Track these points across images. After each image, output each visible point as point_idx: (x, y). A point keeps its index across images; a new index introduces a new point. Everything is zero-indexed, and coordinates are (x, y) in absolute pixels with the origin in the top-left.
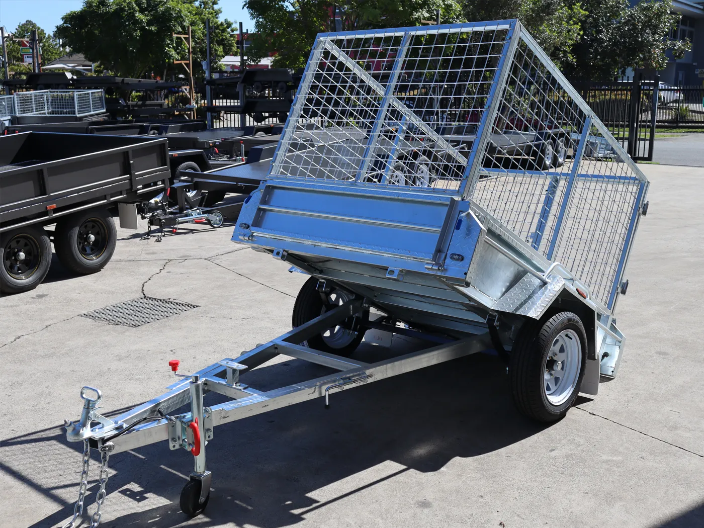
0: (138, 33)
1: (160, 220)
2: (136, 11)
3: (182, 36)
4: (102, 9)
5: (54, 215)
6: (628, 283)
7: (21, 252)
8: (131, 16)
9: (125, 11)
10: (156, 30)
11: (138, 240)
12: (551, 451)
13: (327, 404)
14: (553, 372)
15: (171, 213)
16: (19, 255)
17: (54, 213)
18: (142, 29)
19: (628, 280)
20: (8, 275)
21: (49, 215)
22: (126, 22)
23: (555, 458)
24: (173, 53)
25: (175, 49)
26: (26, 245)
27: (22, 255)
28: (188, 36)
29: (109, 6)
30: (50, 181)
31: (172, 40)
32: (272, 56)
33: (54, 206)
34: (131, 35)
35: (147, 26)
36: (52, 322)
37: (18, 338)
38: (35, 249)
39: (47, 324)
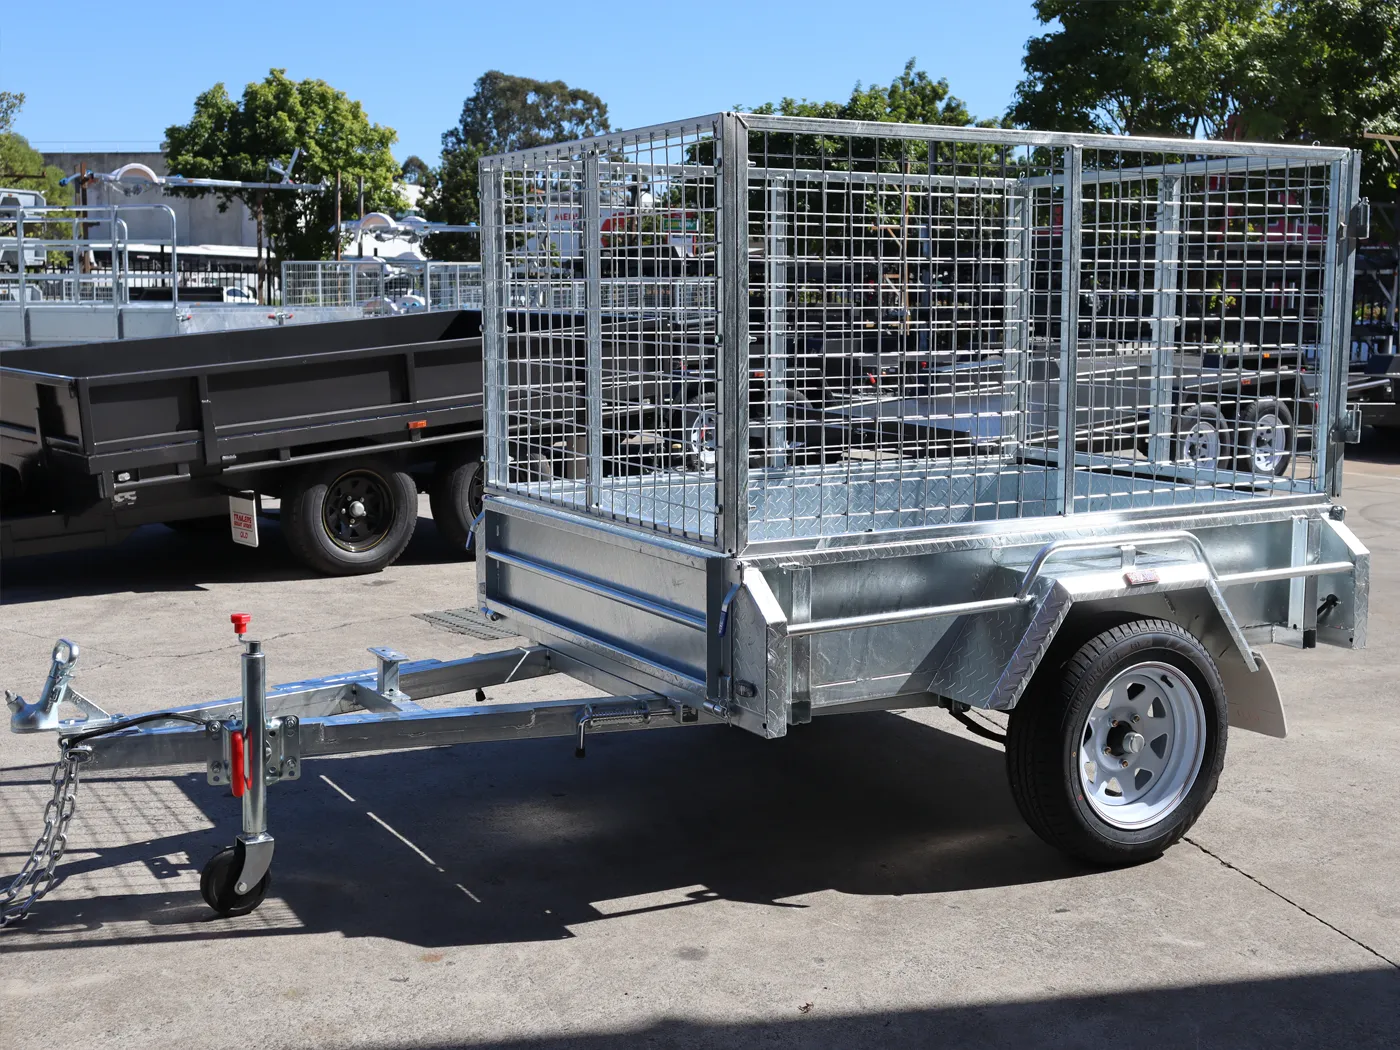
7: (359, 500)
14: (1129, 757)
16: (353, 506)
17: (424, 437)
20: (330, 541)
21: (414, 438)
26: (371, 490)
27: (359, 508)
30: (419, 376)
33: (423, 423)
36: (360, 619)
37: (282, 636)
38: (386, 501)
39: (346, 622)
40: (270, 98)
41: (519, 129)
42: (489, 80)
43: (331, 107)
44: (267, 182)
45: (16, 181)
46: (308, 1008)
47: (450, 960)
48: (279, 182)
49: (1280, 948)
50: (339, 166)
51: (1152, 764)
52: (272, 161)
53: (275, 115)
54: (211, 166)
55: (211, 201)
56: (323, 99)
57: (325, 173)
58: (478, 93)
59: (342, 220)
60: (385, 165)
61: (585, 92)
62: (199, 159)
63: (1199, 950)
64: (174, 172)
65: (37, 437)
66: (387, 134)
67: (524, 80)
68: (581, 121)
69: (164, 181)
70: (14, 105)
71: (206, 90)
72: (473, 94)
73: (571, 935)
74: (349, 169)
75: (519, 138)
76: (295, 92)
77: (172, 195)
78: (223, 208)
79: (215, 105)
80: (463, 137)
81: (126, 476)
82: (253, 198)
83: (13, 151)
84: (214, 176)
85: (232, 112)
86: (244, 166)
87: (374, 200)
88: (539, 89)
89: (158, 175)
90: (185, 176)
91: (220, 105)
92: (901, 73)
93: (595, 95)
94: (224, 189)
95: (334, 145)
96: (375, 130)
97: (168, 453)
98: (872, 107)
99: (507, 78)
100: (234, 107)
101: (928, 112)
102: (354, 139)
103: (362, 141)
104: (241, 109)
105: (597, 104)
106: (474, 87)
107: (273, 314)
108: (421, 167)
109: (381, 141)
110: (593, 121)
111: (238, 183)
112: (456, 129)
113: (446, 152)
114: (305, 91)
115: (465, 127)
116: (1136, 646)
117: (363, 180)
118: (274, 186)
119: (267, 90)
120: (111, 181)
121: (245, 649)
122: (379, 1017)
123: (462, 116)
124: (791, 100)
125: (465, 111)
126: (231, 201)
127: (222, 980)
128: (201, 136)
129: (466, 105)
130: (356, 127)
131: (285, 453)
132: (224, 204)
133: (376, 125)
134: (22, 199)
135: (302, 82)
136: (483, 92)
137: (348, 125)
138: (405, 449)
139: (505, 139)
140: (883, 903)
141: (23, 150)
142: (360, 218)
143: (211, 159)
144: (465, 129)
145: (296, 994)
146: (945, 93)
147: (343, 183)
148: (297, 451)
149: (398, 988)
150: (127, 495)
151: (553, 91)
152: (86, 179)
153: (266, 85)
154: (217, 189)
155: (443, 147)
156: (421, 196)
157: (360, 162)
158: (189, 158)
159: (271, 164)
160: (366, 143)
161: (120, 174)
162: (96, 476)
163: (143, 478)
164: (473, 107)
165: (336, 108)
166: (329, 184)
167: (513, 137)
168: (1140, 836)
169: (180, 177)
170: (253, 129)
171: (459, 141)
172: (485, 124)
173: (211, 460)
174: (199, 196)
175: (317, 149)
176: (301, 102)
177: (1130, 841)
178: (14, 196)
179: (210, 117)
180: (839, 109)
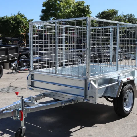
1: (16, 69)
2: (12, 21)
3: (23, 27)
4: (3, 20)
8: (10, 22)
10: (16, 25)
11: (9, 74)
12: (126, 123)
14: (125, 102)
15: (18, 67)
18: (13, 25)
23: (127, 125)
24: (21, 31)
25: (21, 30)
31: (20, 28)
34: (10, 27)
73: (72, 135)
92: (18, 13)
146: (24, 16)
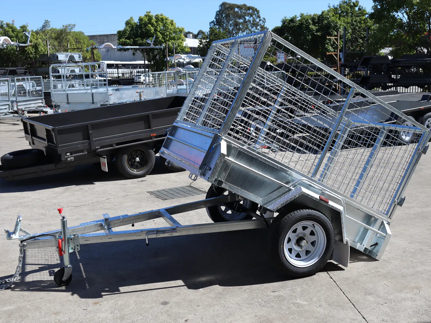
0: (310, 37)
2: (311, 24)
3: (333, 38)
4: (292, 24)
5: (155, 139)
6: (405, 199)
7: (138, 157)
8: (307, 27)
9: (304, 24)
10: (321, 35)
12: (273, 292)
13: (147, 243)
16: (136, 159)
17: (155, 138)
18: (313, 35)
19: (405, 197)
20: (129, 169)
21: (152, 139)
22: (304, 31)
24: (330, 48)
25: (332, 46)
26: (141, 154)
27: (138, 159)
28: (337, 38)
29: (295, 22)
30: (153, 122)
32: (389, 47)
33: (155, 134)
34: (306, 38)
35: (315, 33)
36: (132, 193)
37: (107, 199)
38: (146, 157)
39: (128, 194)
40: (146, 20)
41: (233, 20)
42: (223, 5)
43: (165, 22)
44: (146, 46)
45: (74, 50)
46: (58, 317)
47: (101, 304)
48: (150, 46)
49: (329, 305)
50: (167, 40)
51: (311, 248)
52: (147, 40)
53: (147, 26)
54: (130, 42)
55: (131, 52)
56: (162, 19)
57: (163, 42)
58: (220, 9)
59: (168, 56)
60: (181, 39)
61: (252, 7)
62: (126, 40)
63: (305, 305)
64: (119, 44)
65: (46, 143)
66: (181, 29)
67: (233, 4)
68: (252, 16)
69: (116, 48)
70: (72, 28)
71: (128, 19)
72: (218, 10)
74: (170, 41)
75: (233, 23)
76: (154, 18)
77: (119, 51)
78: (134, 54)
79: (131, 24)
80: (216, 23)
81: (68, 154)
82: (142, 51)
83: (80, 36)
84: (131, 45)
85: (136, 25)
86: (139, 42)
87: (178, 50)
88: (238, 7)
89: (114, 46)
90: (122, 46)
91: (132, 23)
93: (255, 8)
94: (134, 49)
95: (166, 34)
96: (178, 28)
97: (80, 147)
98: (328, 15)
99: (228, 4)
100: (136, 23)
101: (352, 11)
102: (171, 31)
103: (174, 32)
104: (138, 24)
105: (256, 10)
106: (219, 7)
107: (138, 91)
108: (203, 33)
109: (180, 31)
110: (255, 16)
111: (138, 47)
112: (214, 21)
113: (211, 28)
114: (157, 17)
115: (216, 20)
116: (302, 216)
117: (174, 44)
118: (148, 47)
119: (145, 18)
120: (101, 48)
121: (61, 218)
122: (75, 320)
123: (215, 16)
124: (303, 14)
125: (216, 15)
126: (137, 52)
127: (41, 309)
128: (126, 33)
129: (217, 13)
130: (172, 28)
131: (114, 145)
132: (134, 53)
133: (178, 27)
134: (75, 56)
135: (156, 15)
136: (222, 9)
137: (170, 27)
138: (150, 142)
139: (229, 23)
140: (225, 288)
141: (83, 36)
142: (174, 55)
143: (129, 40)
144: (216, 21)
145: (57, 313)
146: (358, 4)
147: (168, 45)
148: (117, 144)
149: (83, 312)
150: (71, 158)
151: (243, 7)
152: (94, 48)
153: (145, 16)
154: (132, 49)
155: (210, 26)
156: (199, 44)
157: (174, 39)
158: (124, 40)
159: (147, 41)
160: (175, 32)
161: (103, 46)
162: (60, 154)
163: (74, 154)
164: (219, 14)
165: (166, 22)
166: (164, 46)
167: (231, 22)
168: (305, 269)
169: (121, 46)
170: (142, 30)
171: (215, 25)
172: (222, 19)
173: (93, 148)
174: (127, 51)
175: (161, 35)
176: (155, 21)
177: (301, 271)
178: (73, 55)
179: (129, 27)
180: (318, 16)
